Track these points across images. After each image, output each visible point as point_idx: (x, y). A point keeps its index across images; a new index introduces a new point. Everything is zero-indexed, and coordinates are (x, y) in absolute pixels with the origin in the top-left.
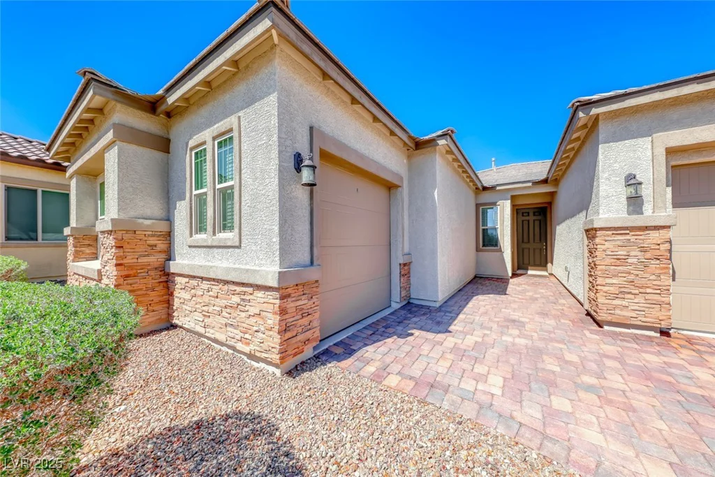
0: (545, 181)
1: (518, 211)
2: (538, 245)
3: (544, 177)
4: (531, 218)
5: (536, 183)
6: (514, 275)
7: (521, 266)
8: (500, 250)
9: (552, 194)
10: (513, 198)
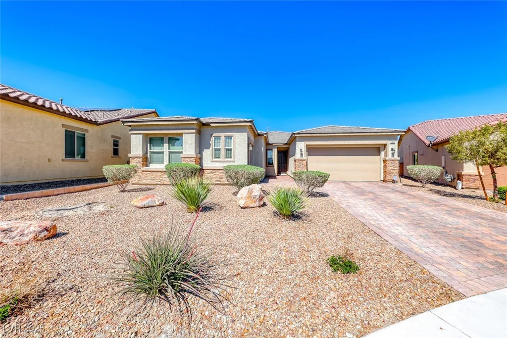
0: (286, 144)
1: (279, 152)
2: (284, 165)
3: (286, 142)
4: (282, 155)
5: (284, 144)
6: (277, 175)
7: (279, 173)
8: (273, 166)
9: (288, 148)
10: (277, 148)
